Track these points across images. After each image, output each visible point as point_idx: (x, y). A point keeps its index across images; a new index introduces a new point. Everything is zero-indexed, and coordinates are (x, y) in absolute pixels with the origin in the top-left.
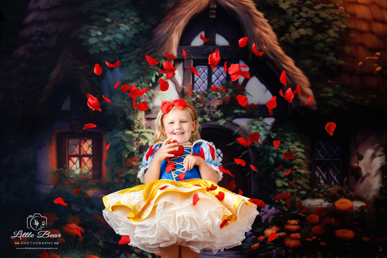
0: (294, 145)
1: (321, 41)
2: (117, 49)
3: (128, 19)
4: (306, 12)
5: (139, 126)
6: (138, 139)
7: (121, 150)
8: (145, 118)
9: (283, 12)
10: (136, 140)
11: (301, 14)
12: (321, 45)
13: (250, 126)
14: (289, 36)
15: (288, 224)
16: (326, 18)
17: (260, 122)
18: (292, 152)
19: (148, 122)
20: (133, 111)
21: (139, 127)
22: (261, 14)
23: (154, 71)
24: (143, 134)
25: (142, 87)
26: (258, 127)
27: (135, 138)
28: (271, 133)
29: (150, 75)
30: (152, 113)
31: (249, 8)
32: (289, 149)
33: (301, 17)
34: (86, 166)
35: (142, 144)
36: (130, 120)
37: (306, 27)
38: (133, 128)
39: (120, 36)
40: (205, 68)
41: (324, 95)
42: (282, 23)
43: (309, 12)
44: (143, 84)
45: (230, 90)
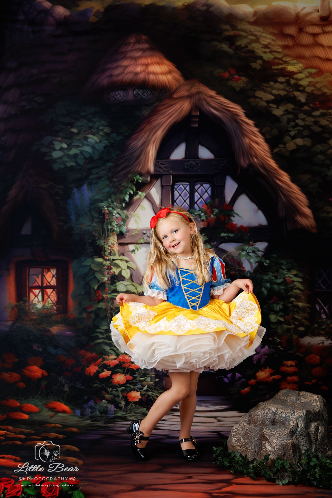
0: (290, 274)
1: (321, 153)
2: (84, 163)
3: (98, 128)
4: (303, 120)
5: (111, 252)
6: (110, 268)
7: (90, 280)
8: (117, 244)
9: (276, 119)
10: (107, 269)
11: (297, 121)
12: (321, 157)
13: (239, 252)
14: (283, 147)
15: (284, 365)
16: (326, 125)
17: (250, 247)
18: (288, 281)
19: (122, 247)
20: (104, 235)
21: (110, 254)
22: (250, 122)
23: (128, 189)
24: (115, 262)
25: (114, 207)
26: (248, 253)
27: (106, 266)
28: (263, 260)
29: (122, 193)
30: (126, 238)
31: (237, 115)
32: (284, 278)
33: (297, 125)
34: (49, 299)
35: (114, 273)
36: (100, 245)
37: (303, 137)
38: (103, 255)
39: (88, 149)
40: (186, 185)
41: (325, 215)
42: (275, 132)
43: (306, 119)
44: (116, 204)
45: (216, 211)
